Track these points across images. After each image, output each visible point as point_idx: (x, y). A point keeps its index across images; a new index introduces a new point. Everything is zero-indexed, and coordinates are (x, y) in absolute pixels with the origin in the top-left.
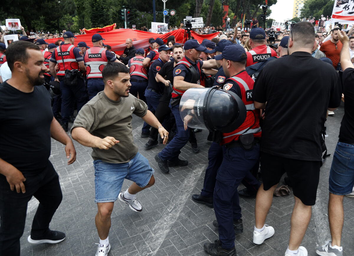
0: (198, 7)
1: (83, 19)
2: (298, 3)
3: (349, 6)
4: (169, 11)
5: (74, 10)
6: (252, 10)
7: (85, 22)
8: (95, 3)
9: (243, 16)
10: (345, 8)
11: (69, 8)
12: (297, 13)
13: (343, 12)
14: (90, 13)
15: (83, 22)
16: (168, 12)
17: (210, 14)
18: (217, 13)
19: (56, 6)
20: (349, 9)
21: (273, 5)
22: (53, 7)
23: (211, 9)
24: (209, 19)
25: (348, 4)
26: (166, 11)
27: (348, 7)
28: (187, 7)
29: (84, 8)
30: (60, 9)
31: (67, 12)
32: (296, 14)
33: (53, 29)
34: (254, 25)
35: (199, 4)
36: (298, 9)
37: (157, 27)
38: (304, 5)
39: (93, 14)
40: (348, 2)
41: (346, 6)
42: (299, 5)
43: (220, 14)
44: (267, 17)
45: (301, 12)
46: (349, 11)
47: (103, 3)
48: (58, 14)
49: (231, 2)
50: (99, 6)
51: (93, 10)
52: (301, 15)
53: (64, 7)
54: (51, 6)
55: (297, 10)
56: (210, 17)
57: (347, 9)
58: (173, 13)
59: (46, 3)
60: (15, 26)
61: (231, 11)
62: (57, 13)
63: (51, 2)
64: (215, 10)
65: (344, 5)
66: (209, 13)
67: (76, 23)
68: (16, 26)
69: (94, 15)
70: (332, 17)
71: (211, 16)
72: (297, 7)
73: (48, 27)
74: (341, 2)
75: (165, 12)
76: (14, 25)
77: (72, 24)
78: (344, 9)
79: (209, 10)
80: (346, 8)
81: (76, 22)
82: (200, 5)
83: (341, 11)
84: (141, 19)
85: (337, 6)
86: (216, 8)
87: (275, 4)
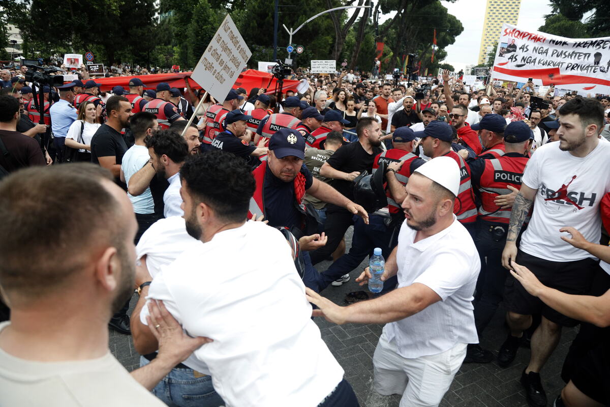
0: (338, 43)
1: (187, 50)
2: (486, 45)
3: (517, 56)
4: (296, 47)
5: (170, 39)
6: (419, 51)
7: (189, 55)
8: (201, 31)
9: (405, 59)
10: (511, 58)
11: (164, 37)
12: (484, 58)
13: (508, 64)
14: (193, 43)
15: (187, 53)
16: (293, 49)
17: (356, 53)
18: (367, 53)
19: (146, 34)
20: (516, 60)
21: (449, 45)
22: (143, 34)
23: (358, 47)
24: (354, 60)
25: (515, 54)
26: (290, 47)
27: (515, 58)
28: (328, 41)
29: (186, 37)
30: (152, 38)
31: (160, 41)
32: (484, 60)
33: (143, 62)
34: (414, 73)
35: (340, 39)
36: (487, 52)
37: (267, 68)
38: (494, 47)
39: (197, 44)
40: (515, 51)
41: (513, 56)
42: (488, 47)
43: (371, 53)
44: (441, 61)
45: (489, 57)
46: (516, 63)
47: (211, 31)
48: (150, 44)
49: (392, 37)
50: (205, 34)
51: (198, 40)
52: (489, 62)
53: (156, 35)
54: (140, 34)
55: (485, 53)
56: (355, 57)
57: (514, 60)
58: (300, 50)
59: (135, 30)
60: (74, 63)
61: (390, 50)
62: (147, 43)
63: (141, 29)
64: (365, 47)
65: (509, 55)
66: (354, 51)
67: (177, 55)
68: (76, 62)
69: (197, 46)
70: (494, 70)
71: (358, 56)
72: (485, 50)
73: (137, 60)
74: (506, 50)
75: (290, 49)
76: (73, 61)
77: (172, 56)
78: (510, 60)
79: (355, 48)
80: (513, 58)
81: (177, 53)
82: (342, 40)
83: (505, 62)
84: (261, 55)
85: (501, 55)
86: (366, 46)
87: (452, 44)
